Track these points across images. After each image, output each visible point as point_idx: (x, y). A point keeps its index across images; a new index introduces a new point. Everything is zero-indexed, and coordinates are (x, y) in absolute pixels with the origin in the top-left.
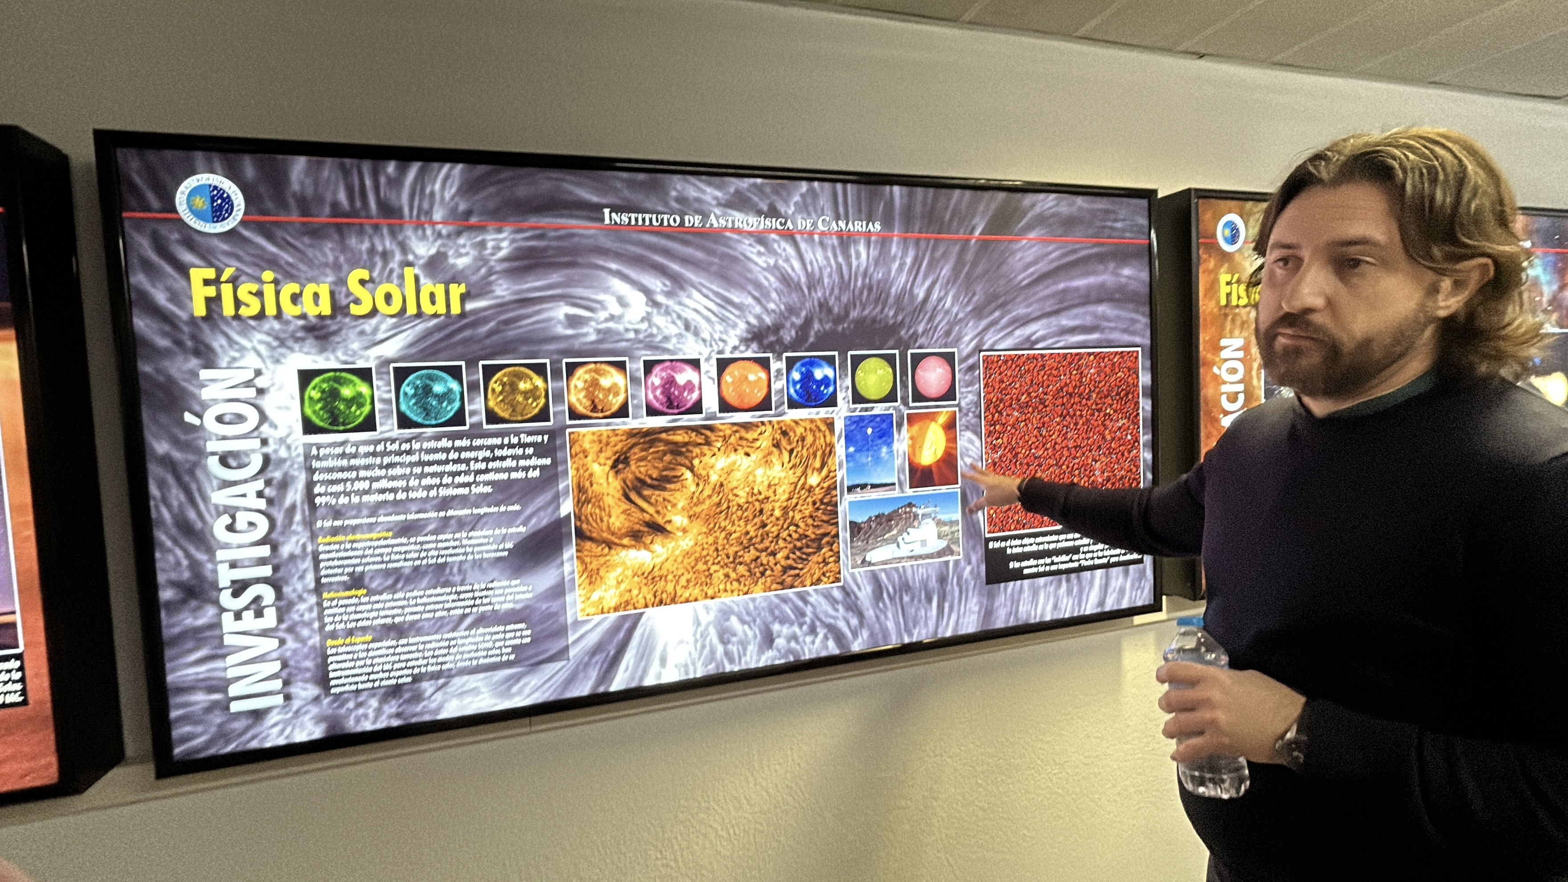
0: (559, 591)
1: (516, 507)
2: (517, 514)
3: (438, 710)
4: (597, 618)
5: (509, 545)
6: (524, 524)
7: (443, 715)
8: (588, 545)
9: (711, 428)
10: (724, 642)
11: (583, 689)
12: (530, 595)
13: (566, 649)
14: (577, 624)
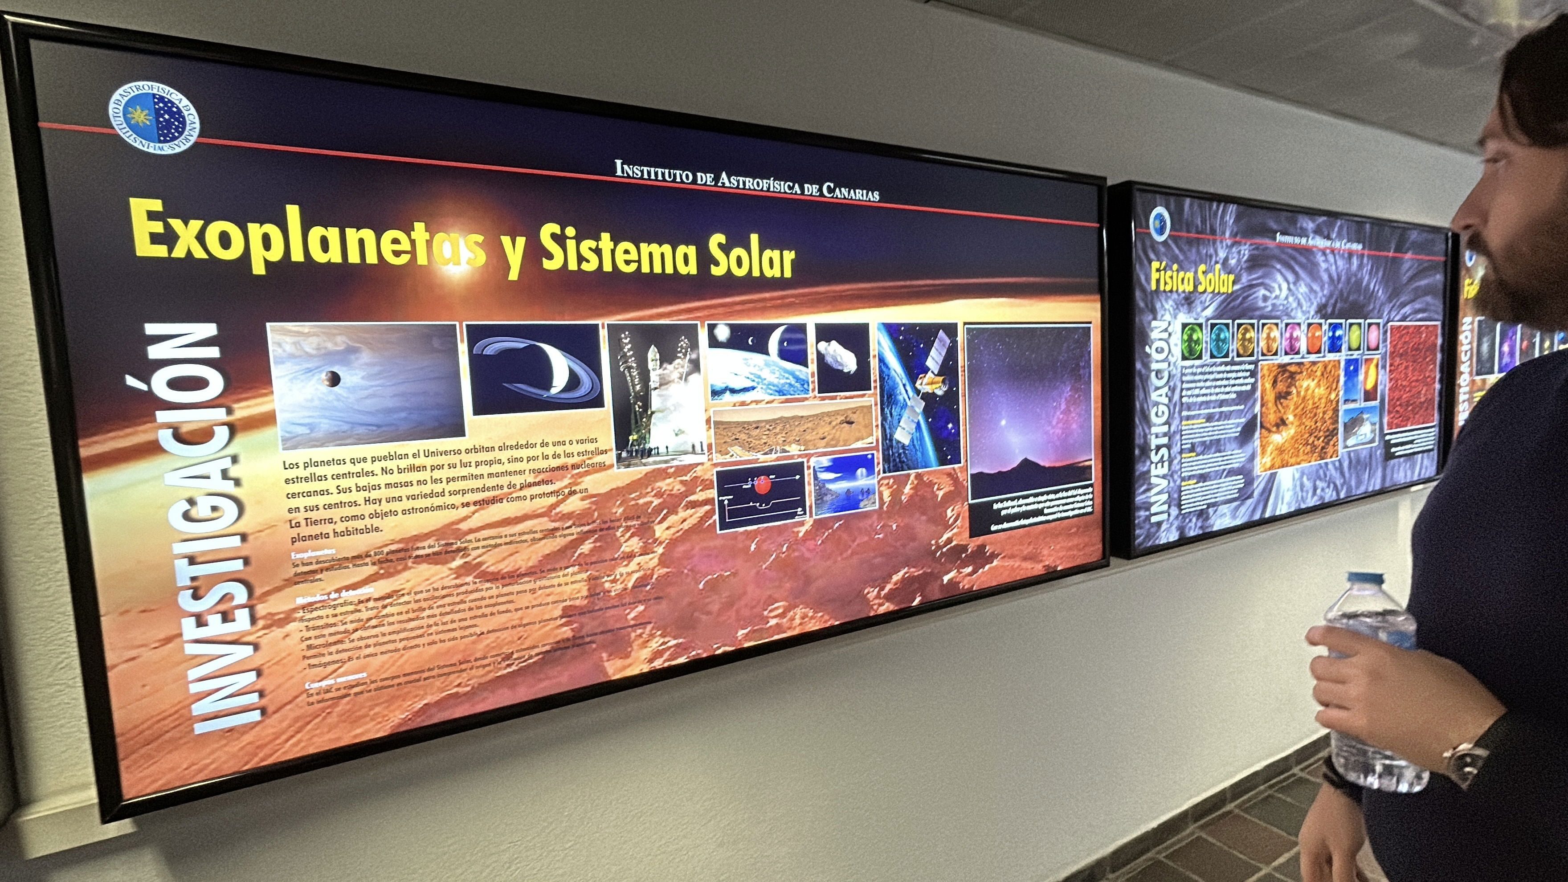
0: (1252, 458)
1: (1242, 407)
2: (1242, 411)
3: (1212, 526)
4: (1264, 474)
5: (1239, 429)
6: (1245, 416)
7: (1215, 529)
8: (1263, 430)
9: (1302, 363)
10: (1302, 490)
11: (1257, 517)
12: (1243, 459)
13: (1253, 493)
14: (1258, 476)
